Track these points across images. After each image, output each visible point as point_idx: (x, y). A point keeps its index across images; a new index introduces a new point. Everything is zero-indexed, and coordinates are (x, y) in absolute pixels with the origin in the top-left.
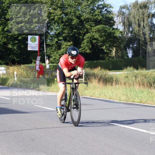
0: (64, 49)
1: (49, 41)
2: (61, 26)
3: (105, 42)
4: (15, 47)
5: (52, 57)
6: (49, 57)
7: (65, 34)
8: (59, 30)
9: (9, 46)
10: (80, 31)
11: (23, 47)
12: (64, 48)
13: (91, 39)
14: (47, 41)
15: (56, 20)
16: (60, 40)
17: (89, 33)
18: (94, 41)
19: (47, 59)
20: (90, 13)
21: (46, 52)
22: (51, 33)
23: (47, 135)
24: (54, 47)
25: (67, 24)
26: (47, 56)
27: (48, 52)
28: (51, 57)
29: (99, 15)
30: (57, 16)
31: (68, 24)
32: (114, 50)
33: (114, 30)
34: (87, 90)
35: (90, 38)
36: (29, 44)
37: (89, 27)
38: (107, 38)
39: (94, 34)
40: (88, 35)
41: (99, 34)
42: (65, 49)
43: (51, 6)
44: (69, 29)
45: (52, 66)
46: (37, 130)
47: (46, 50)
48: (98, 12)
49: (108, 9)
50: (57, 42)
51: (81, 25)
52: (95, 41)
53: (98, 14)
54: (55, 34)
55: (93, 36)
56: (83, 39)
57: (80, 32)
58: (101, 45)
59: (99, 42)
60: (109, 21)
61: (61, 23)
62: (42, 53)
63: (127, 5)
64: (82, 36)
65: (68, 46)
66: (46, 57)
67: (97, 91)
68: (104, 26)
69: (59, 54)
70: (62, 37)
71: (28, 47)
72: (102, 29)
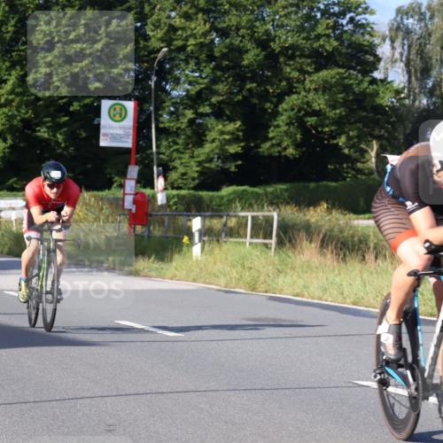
0: (214, 145)
1: (166, 117)
2: (207, 71)
3: (344, 124)
4: (60, 134)
5: (175, 168)
6: (166, 170)
7: (219, 95)
8: (199, 84)
9: (39, 131)
10: (268, 87)
11: (84, 135)
12: (213, 141)
13: (303, 112)
14: (161, 119)
15: (192, 51)
16: (202, 115)
17: (293, 93)
18: (311, 120)
19: (158, 177)
20: (301, 29)
21: (158, 153)
22: (175, 93)
23: (154, 417)
24: (183, 137)
25: (227, 63)
26: (158, 166)
27: (164, 154)
28: (171, 170)
29: (328, 36)
30: (196, 38)
31: (229, 64)
32: (372, 150)
33: (375, 87)
34: (282, 275)
35: (299, 111)
36: (105, 127)
37: (295, 74)
38: (352, 111)
39: (311, 96)
40: (293, 100)
41: (327, 97)
42: (217, 143)
43: (175, 5)
44: (231, 79)
45: (174, 196)
46: (122, 399)
47: (158, 147)
48: (327, 28)
49: (358, 18)
50: (191, 122)
51: (269, 68)
52: (315, 118)
53: (327, 32)
54: (186, 95)
55: (308, 102)
56: (275, 114)
57: (267, 91)
58: (332, 131)
59: (327, 122)
60: (361, 57)
61: (206, 61)
62: (144, 155)
63: (421, 4)
64: (271, 102)
65: (228, 133)
66: (155, 168)
67: (317, 277)
68: (343, 71)
69: (199, 159)
70: (209, 105)
71: (101, 138)
72: (336, 82)
